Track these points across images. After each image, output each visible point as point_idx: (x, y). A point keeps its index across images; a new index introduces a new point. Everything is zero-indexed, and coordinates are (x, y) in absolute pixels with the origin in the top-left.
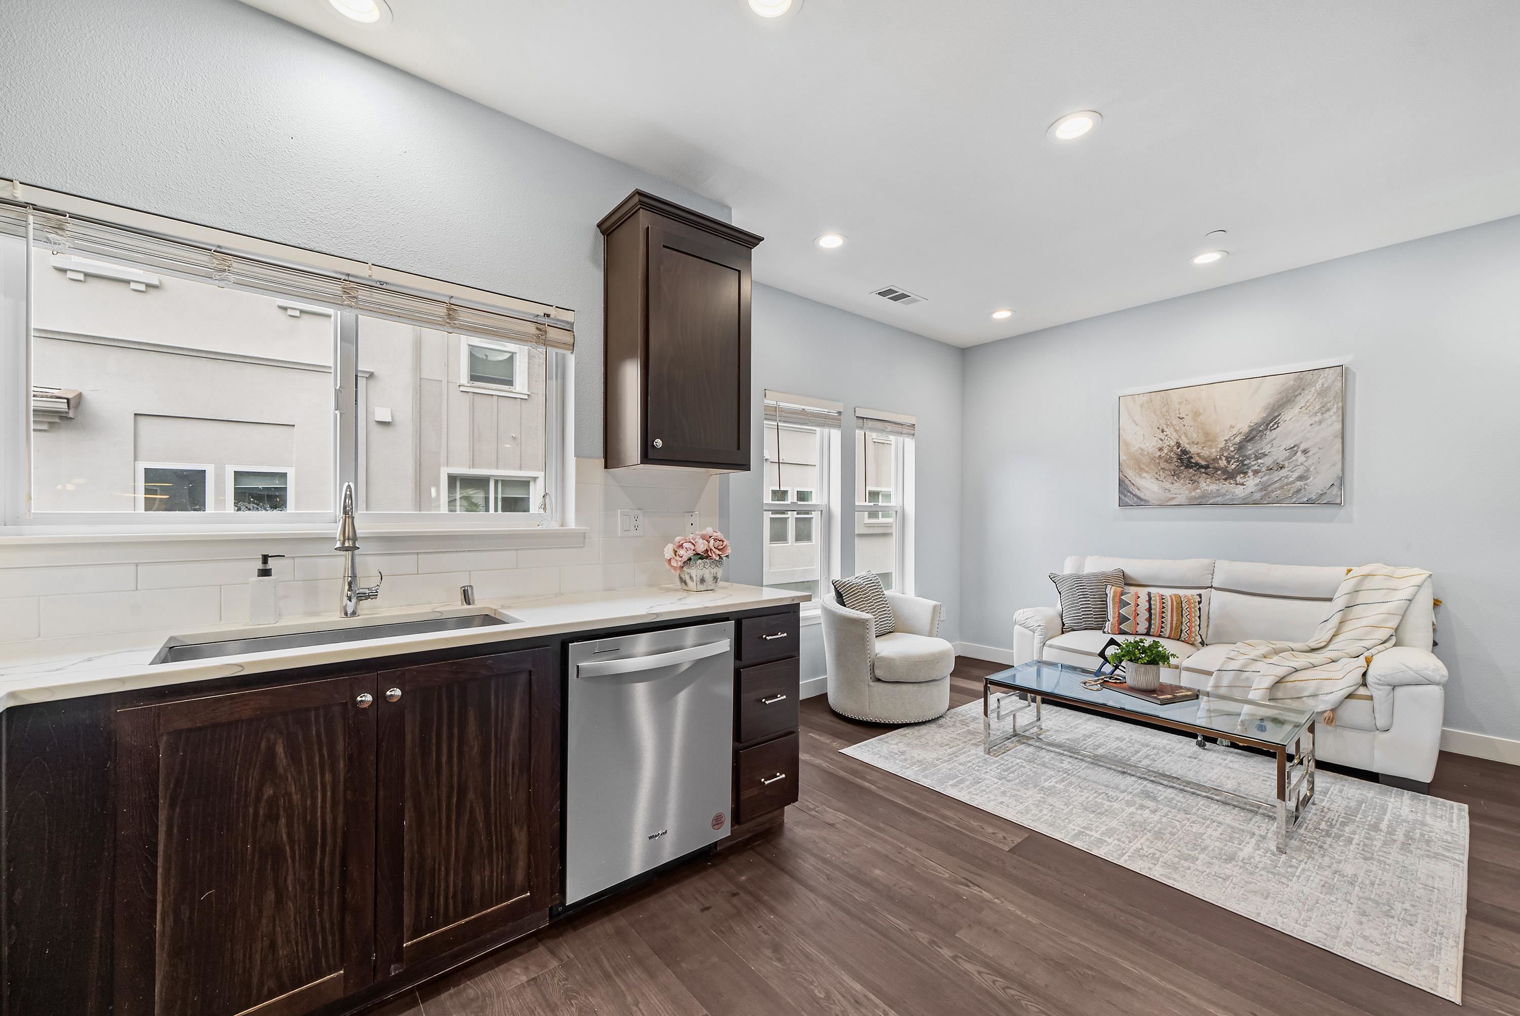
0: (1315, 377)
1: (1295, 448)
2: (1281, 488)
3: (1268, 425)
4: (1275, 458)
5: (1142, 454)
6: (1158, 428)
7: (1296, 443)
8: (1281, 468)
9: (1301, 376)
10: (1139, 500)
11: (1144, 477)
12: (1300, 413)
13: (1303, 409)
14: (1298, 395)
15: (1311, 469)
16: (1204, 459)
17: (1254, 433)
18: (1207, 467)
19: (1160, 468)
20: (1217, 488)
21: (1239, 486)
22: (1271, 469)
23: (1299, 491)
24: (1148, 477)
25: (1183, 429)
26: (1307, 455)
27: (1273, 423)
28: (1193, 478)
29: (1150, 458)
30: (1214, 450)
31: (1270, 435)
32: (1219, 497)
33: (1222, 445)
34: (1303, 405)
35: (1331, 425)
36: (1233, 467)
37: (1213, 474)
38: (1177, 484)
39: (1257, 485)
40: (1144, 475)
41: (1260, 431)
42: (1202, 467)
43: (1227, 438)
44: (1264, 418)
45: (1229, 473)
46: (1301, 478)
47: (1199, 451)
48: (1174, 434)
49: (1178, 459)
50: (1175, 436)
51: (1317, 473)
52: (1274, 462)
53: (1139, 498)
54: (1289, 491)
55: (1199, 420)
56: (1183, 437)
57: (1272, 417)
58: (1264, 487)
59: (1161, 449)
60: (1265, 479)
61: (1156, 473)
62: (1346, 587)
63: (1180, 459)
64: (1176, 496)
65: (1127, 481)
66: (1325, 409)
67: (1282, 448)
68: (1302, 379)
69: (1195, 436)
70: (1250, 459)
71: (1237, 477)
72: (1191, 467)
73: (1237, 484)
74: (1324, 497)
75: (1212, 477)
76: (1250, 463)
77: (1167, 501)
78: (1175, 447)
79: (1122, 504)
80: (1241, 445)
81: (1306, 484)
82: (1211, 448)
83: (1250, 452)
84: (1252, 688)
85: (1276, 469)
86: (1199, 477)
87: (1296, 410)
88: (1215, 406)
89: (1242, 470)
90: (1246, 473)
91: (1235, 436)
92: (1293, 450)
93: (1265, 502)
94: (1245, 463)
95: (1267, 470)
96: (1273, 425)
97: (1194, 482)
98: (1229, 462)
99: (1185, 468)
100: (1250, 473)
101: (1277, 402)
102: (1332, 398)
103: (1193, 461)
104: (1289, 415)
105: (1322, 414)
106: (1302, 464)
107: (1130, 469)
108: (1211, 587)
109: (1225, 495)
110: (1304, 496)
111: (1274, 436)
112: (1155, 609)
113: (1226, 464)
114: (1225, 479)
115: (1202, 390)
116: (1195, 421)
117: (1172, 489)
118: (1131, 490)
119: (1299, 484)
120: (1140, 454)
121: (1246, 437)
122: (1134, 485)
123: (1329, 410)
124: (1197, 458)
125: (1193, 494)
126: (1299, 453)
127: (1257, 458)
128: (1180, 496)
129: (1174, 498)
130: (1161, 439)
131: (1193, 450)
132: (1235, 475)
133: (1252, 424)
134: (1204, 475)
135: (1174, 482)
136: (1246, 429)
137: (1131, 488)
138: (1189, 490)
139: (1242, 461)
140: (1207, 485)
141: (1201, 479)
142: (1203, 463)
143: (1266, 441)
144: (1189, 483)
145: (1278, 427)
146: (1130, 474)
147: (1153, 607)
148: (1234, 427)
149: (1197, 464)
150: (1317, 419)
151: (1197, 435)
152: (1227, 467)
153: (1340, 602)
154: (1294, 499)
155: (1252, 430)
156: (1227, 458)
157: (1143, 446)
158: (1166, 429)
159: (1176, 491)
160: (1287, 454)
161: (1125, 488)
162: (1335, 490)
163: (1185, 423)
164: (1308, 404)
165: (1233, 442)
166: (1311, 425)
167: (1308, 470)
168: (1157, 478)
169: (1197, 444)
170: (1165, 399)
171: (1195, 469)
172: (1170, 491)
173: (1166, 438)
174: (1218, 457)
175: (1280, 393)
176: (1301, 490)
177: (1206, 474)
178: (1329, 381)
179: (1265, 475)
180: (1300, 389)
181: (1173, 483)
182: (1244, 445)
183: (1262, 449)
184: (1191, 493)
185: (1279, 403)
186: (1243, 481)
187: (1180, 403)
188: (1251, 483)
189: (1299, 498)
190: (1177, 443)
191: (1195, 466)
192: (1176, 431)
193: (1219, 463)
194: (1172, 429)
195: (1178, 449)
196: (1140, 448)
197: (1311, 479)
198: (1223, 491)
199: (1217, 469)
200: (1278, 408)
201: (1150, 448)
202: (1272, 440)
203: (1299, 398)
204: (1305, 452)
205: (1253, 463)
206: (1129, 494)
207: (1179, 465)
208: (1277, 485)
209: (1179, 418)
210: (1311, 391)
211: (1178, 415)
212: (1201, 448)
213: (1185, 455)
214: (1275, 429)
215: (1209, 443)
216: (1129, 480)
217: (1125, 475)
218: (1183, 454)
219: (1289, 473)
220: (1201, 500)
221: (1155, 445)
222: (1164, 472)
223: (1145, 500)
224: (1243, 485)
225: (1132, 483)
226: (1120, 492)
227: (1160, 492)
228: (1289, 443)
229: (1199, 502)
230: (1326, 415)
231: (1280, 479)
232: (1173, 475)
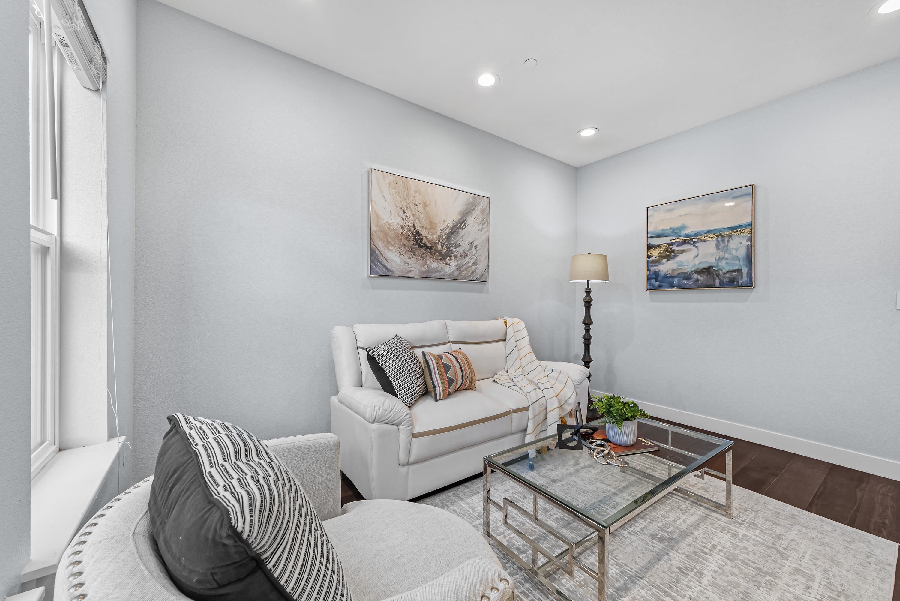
0: (480, 201)
1: (472, 244)
2: (466, 269)
3: (461, 225)
4: (464, 249)
5: (389, 229)
6: (401, 208)
7: (473, 241)
8: (466, 256)
9: (475, 197)
10: (387, 271)
11: (391, 250)
12: (474, 221)
13: (476, 219)
14: (473, 209)
15: (478, 259)
16: (429, 242)
17: (455, 229)
18: (431, 248)
19: (402, 243)
20: (436, 265)
21: (447, 265)
22: (462, 256)
23: (473, 272)
24: (394, 250)
25: (417, 214)
26: (476, 249)
27: (463, 224)
28: (423, 256)
29: (395, 233)
30: (435, 236)
31: (463, 232)
32: (437, 272)
33: (439, 233)
34: (475, 216)
35: (485, 233)
36: (445, 251)
37: (434, 254)
38: (413, 259)
39: (456, 266)
40: (391, 248)
41: (458, 228)
42: (428, 248)
43: (442, 229)
44: (459, 220)
45: (443, 255)
46: (474, 264)
47: (427, 235)
48: (412, 216)
49: (414, 238)
50: (412, 218)
51: (480, 261)
52: (463, 251)
53: (386, 268)
54: (469, 272)
55: (427, 210)
56: (417, 221)
57: (463, 220)
58: (459, 268)
59: (403, 227)
60: (459, 262)
61: (400, 248)
63: (416, 239)
64: (412, 269)
65: (377, 252)
66: (483, 222)
67: (467, 242)
68: (475, 199)
69: (424, 222)
70: (453, 247)
71: (446, 259)
72: (422, 247)
73: (446, 264)
74: (482, 277)
75: (433, 257)
76: (453, 250)
77: (407, 273)
78: (412, 228)
79: (373, 273)
81: (476, 268)
82: (434, 234)
83: (453, 242)
85: (464, 256)
87: (473, 219)
88: (435, 202)
89: (449, 255)
90: (451, 257)
91: (446, 228)
93: (460, 278)
94: (451, 249)
95: (460, 256)
96: (464, 226)
97: (424, 259)
98: (442, 247)
99: (419, 247)
100: (453, 257)
101: (465, 210)
102: (486, 217)
103: (423, 242)
104: (470, 221)
105: (483, 225)
106: (474, 255)
107: (380, 240)
108: (449, 342)
109: (440, 271)
110: (475, 276)
111: (464, 234)
113: (441, 248)
114: (441, 260)
115: (429, 187)
116: (425, 210)
117: (410, 263)
118: (381, 260)
119: (473, 267)
120: (388, 228)
121: (452, 231)
123: (485, 223)
124: (425, 240)
125: (423, 269)
126: (474, 247)
127: (456, 247)
128: (415, 270)
129: (411, 271)
130: (403, 219)
131: (424, 233)
132: (446, 257)
133: (454, 222)
134: (429, 254)
135: (412, 258)
136: (451, 225)
137: (381, 258)
138: (420, 265)
139: (449, 248)
140: (432, 263)
141: (428, 257)
142: (429, 245)
143: (460, 236)
144: (421, 260)
145: (465, 227)
146: (380, 244)
148: (445, 222)
149: (425, 245)
150: (480, 227)
152: (441, 250)
154: (471, 278)
155: (454, 226)
156: (442, 244)
157: (390, 222)
158: (406, 211)
159: (412, 265)
160: (469, 247)
161: (376, 258)
162: (486, 273)
163: (418, 209)
164: (477, 217)
165: (445, 232)
166: (478, 230)
167: (477, 260)
168: (400, 252)
169: (425, 229)
170: (406, 185)
171: (424, 248)
172: (408, 265)
173: (406, 219)
174: (437, 242)
175: (466, 205)
177: (431, 254)
178: (485, 205)
179: (459, 260)
180: (475, 206)
181: (410, 258)
182: (450, 236)
183: (458, 241)
184: (421, 268)
185: (466, 212)
186: (450, 262)
187: (416, 192)
188: (454, 263)
189: (473, 277)
190: (413, 225)
191: (425, 247)
192: (413, 215)
193: (437, 247)
194: (410, 212)
195: (414, 229)
196: (387, 222)
197: (478, 265)
198: (439, 268)
199: (436, 251)
200: (466, 214)
201: (395, 224)
202: (462, 236)
203: (474, 211)
204: (476, 247)
205: (454, 250)
206: (379, 264)
207: (415, 243)
208: (464, 267)
209: (415, 204)
210: (478, 209)
211: (414, 202)
212: (428, 232)
213: (418, 236)
214: (464, 228)
215: (432, 230)
216: (380, 251)
217: (377, 246)
218: (417, 235)
219: (470, 259)
220: (427, 274)
221: (399, 223)
222: (404, 248)
223: (391, 271)
224: (450, 265)
225: (382, 254)
226: (371, 261)
227: (402, 265)
228: (470, 240)
229: (426, 276)
230: (483, 226)
231: (466, 263)
232: (410, 251)
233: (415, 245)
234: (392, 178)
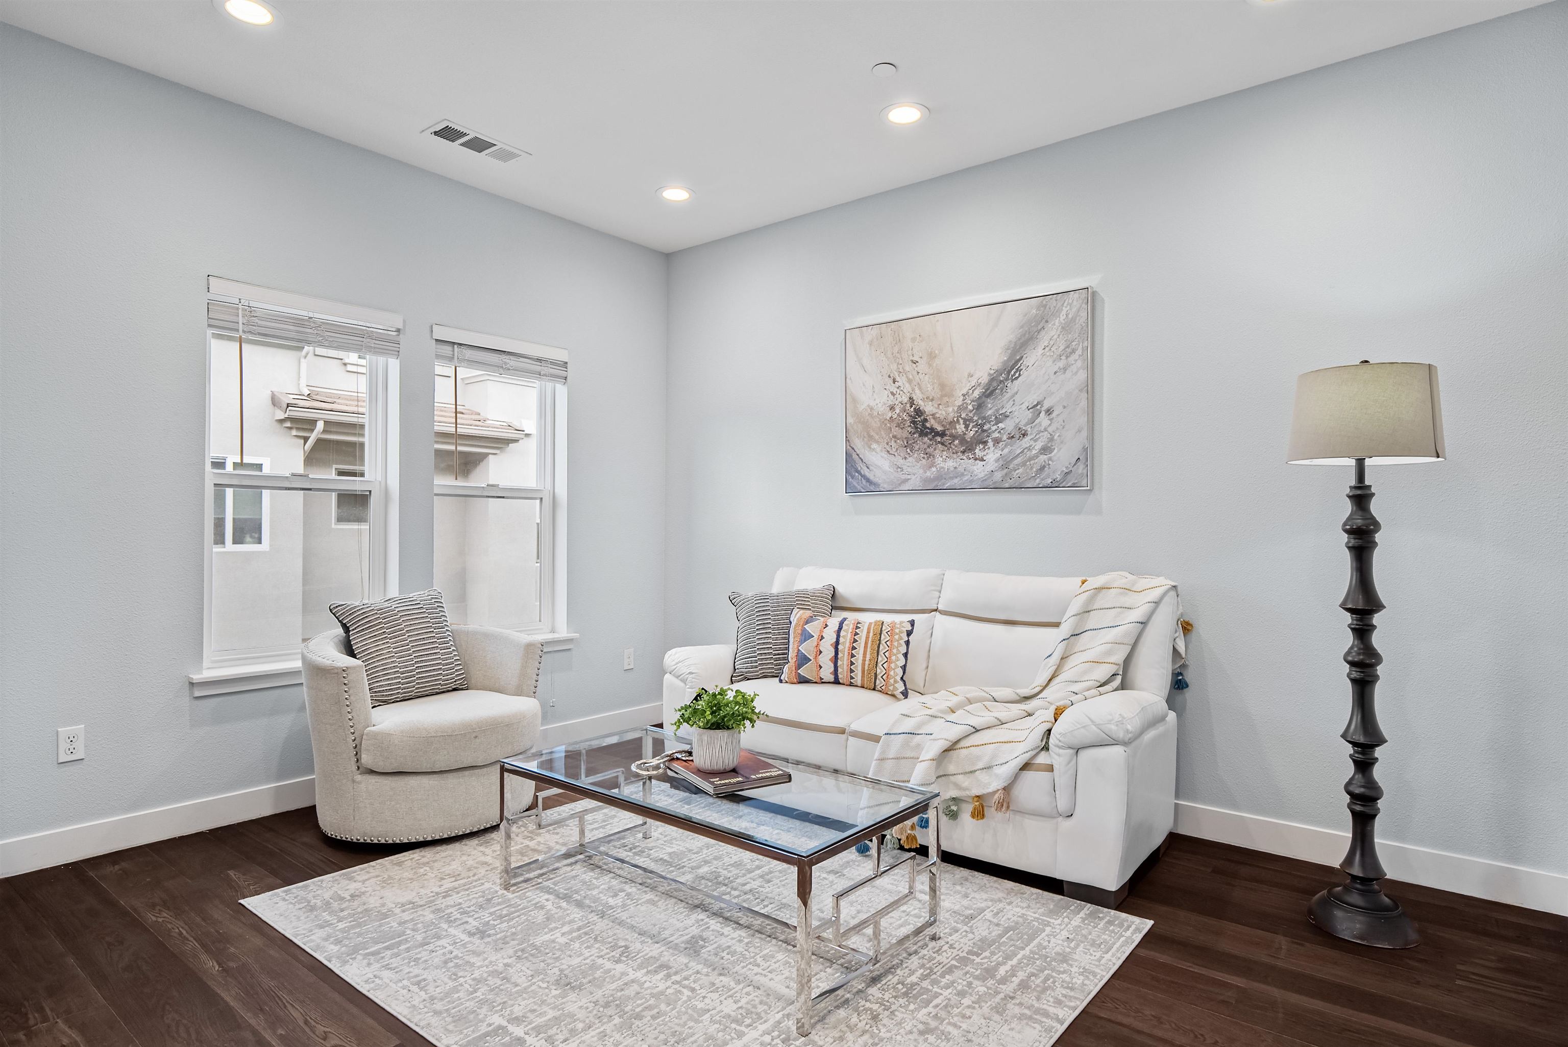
0: (1059, 304)
1: (1038, 407)
2: (1024, 464)
3: (1009, 372)
4: (1017, 421)
5: (872, 416)
6: (889, 376)
7: (1040, 399)
8: (1024, 435)
9: (1044, 302)
10: (868, 483)
11: (874, 449)
12: (1043, 355)
13: (1047, 349)
14: (1041, 330)
15: (1056, 437)
16: (940, 422)
17: (995, 384)
18: (942, 434)
19: (891, 435)
20: (955, 464)
21: (978, 461)
22: (1013, 437)
23: (1042, 468)
24: (878, 450)
25: (917, 378)
26: (1051, 416)
27: (1014, 370)
28: (928, 450)
29: (880, 420)
30: (950, 409)
31: (1013, 387)
32: (956, 478)
33: (959, 402)
34: (1046, 344)
35: (1076, 373)
36: (972, 433)
37: (950, 444)
38: (910, 459)
39: (997, 460)
40: (874, 446)
41: (1001, 382)
42: (937, 434)
43: (964, 391)
44: (1005, 363)
45: (967, 442)
46: (1045, 450)
47: (935, 411)
48: (907, 385)
49: (911, 422)
50: (907, 388)
51: (1062, 442)
52: (1016, 426)
53: (868, 480)
54: (1032, 468)
55: (935, 365)
56: (917, 391)
57: (1013, 362)
58: (1005, 464)
59: (892, 408)
60: (1006, 451)
61: (887, 444)
62: (1076, 606)
63: (914, 423)
64: (909, 477)
65: (854, 456)
66: (1069, 351)
67: (1024, 406)
68: (1045, 306)
69: (930, 388)
70: (989, 422)
71: (976, 448)
72: (926, 435)
73: (976, 459)
74: (1069, 477)
75: (948, 449)
76: (990, 429)
77: (900, 485)
78: (908, 405)
79: (849, 489)
80: (981, 401)
81: (1050, 459)
82: (948, 406)
83: (990, 412)
84: (920, 760)
85: (1018, 436)
86: (935, 449)
87: (1040, 351)
88: (951, 344)
89: (982, 439)
90: (985, 443)
91: (974, 388)
92: (1035, 408)
93: (1007, 485)
94: (985, 428)
95: (1009, 438)
96: (1015, 373)
97: (929, 456)
98: (967, 427)
99: (919, 436)
100: (990, 444)
101: (1019, 339)
102: (1077, 335)
103: (928, 425)
104: (1033, 358)
105: (1067, 357)
106: (1046, 430)
107: (858, 437)
108: (936, 610)
110: (1048, 476)
111: (1016, 389)
112: (844, 643)
113: (964, 429)
114: (963, 452)
116: (930, 365)
117: (904, 467)
118: (859, 469)
119: (1043, 458)
120: (869, 414)
121: (986, 390)
122: (862, 460)
123: (1073, 351)
124: (932, 421)
125: (928, 474)
126: (1043, 413)
127: (998, 421)
128: (913, 477)
129: (907, 480)
130: (893, 394)
131: (928, 409)
132: (974, 446)
133: (992, 372)
134: (940, 445)
135: (907, 456)
136: (985, 379)
137: (860, 466)
138: (923, 468)
139: (982, 426)
140: (945, 462)
141: (937, 451)
142: (939, 429)
143: (1007, 396)
144: (924, 458)
145: (1020, 375)
146: (858, 444)
147: (841, 640)
148: (972, 376)
149: (932, 429)
150: (1061, 364)
151: (932, 387)
152: (965, 434)
153: (1065, 629)
154: (1038, 481)
155: (992, 380)
156: (965, 420)
157: (872, 404)
158: (898, 379)
159: (909, 470)
160: (1029, 414)
161: (852, 466)
162: (1081, 467)
163: (918, 369)
164: (1052, 343)
165: (972, 397)
166: (1055, 373)
167: (1051, 439)
168: (888, 452)
169: (932, 400)
170: (896, 334)
171: (930, 436)
172: (902, 471)
173: (898, 392)
174: (955, 419)
175: (1022, 327)
176: (1044, 467)
177: (943, 444)
178: (1074, 310)
179: (1006, 446)
180: (1044, 321)
181: (906, 458)
182: (984, 402)
183: (1003, 407)
184: (926, 473)
185: (1021, 341)
186: (983, 454)
187: (913, 340)
188: (992, 455)
189: (1042, 480)
190: (910, 398)
191: (931, 433)
192: (910, 381)
193: (956, 429)
194: (904, 378)
195: (911, 407)
196: (868, 406)
197: (1055, 451)
198: (961, 469)
199: (954, 437)
200: (1021, 347)
201: (880, 405)
202: (1013, 396)
203: (1043, 333)
204: (1049, 412)
205: (994, 428)
206: (857, 474)
207: (913, 431)
208: (1019, 460)
209: (912, 361)
210: (1054, 324)
211: (911, 358)
212: (937, 406)
213: (920, 416)
214: (1017, 378)
215: (946, 399)
216: (858, 455)
217: (853, 447)
218: (917, 415)
219: (1032, 442)
220: (936, 483)
221: (886, 402)
222: (895, 442)
223: (875, 484)
224: (983, 460)
225: (860, 458)
226: (847, 472)
227: (892, 471)
228: (1032, 399)
229: (935, 486)
230: (1069, 359)
231: (1022, 452)
232: (905, 447)
233: (914, 434)
234: (875, 331)
